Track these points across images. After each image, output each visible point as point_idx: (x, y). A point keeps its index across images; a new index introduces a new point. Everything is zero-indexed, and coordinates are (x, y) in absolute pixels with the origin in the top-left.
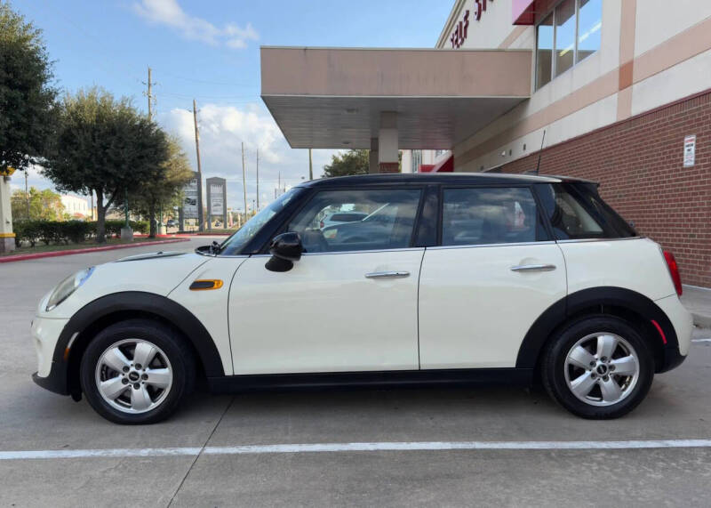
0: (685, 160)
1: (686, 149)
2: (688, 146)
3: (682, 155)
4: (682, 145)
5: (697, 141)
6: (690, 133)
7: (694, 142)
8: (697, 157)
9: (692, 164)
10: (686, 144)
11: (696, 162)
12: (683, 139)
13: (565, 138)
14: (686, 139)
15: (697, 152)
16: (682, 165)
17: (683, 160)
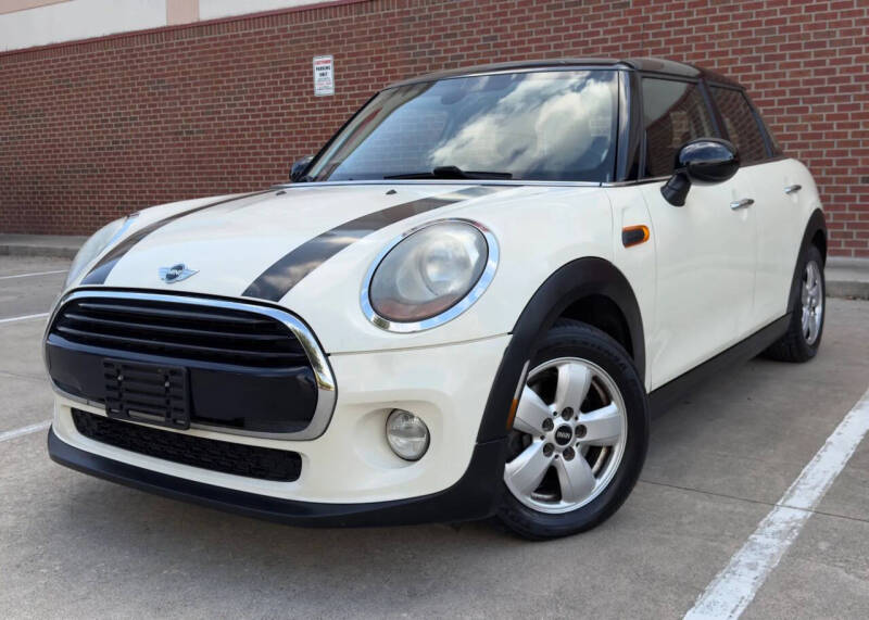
0: (317, 87)
1: (317, 74)
2: (321, 68)
3: (312, 79)
4: (311, 66)
5: (335, 64)
6: (322, 53)
7: (330, 65)
8: (336, 84)
9: (331, 92)
10: (315, 66)
11: (336, 90)
12: (311, 59)
13: (43, 41)
14: (316, 60)
15: (336, 77)
16: (313, 92)
17: (312, 86)
